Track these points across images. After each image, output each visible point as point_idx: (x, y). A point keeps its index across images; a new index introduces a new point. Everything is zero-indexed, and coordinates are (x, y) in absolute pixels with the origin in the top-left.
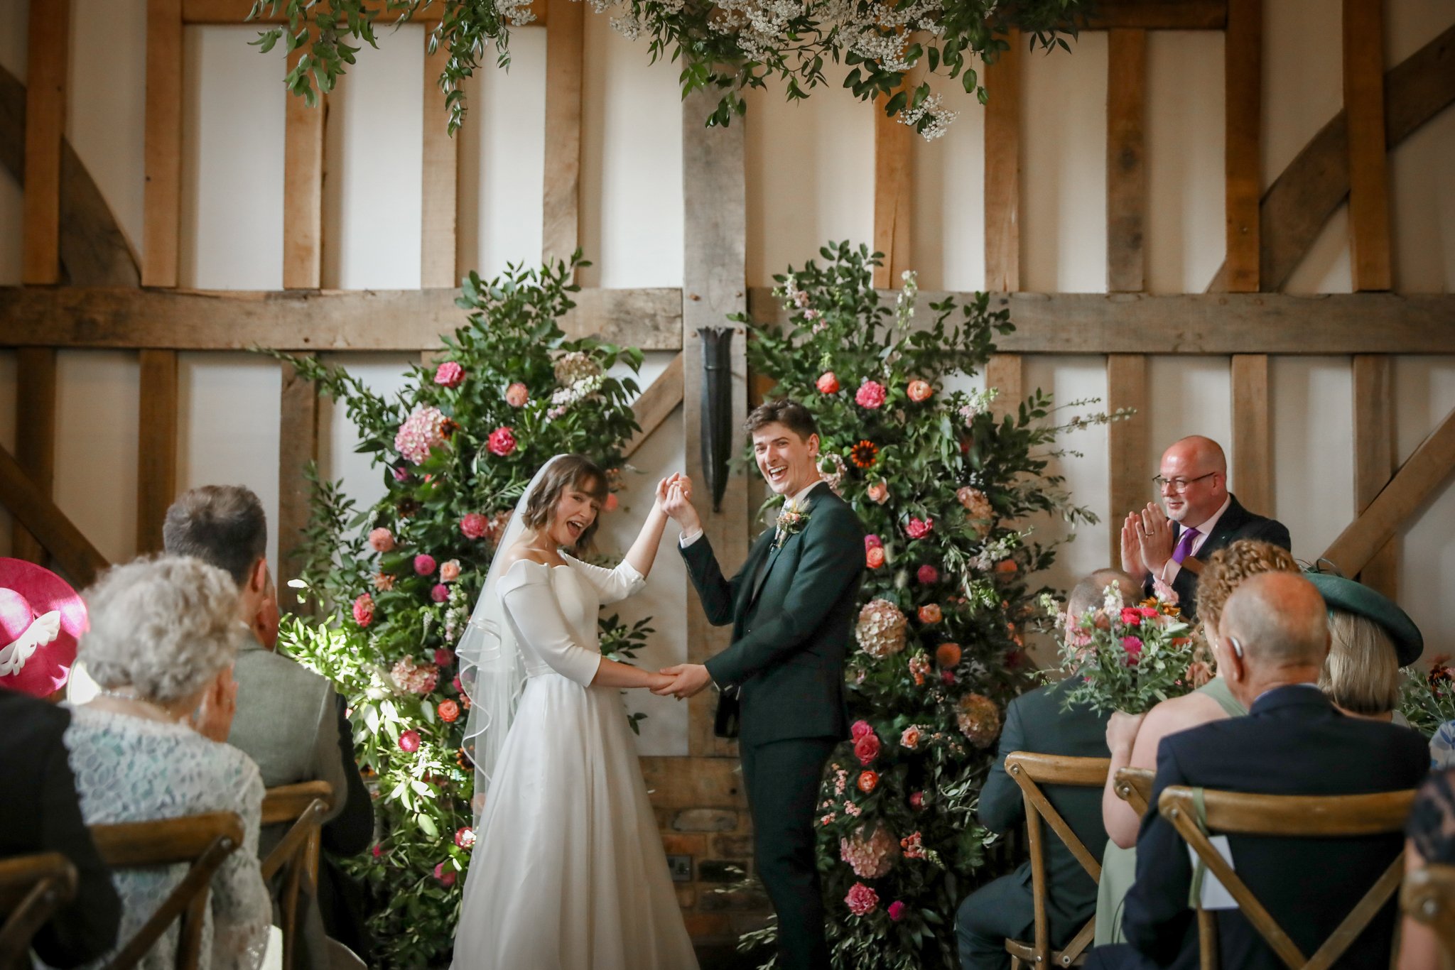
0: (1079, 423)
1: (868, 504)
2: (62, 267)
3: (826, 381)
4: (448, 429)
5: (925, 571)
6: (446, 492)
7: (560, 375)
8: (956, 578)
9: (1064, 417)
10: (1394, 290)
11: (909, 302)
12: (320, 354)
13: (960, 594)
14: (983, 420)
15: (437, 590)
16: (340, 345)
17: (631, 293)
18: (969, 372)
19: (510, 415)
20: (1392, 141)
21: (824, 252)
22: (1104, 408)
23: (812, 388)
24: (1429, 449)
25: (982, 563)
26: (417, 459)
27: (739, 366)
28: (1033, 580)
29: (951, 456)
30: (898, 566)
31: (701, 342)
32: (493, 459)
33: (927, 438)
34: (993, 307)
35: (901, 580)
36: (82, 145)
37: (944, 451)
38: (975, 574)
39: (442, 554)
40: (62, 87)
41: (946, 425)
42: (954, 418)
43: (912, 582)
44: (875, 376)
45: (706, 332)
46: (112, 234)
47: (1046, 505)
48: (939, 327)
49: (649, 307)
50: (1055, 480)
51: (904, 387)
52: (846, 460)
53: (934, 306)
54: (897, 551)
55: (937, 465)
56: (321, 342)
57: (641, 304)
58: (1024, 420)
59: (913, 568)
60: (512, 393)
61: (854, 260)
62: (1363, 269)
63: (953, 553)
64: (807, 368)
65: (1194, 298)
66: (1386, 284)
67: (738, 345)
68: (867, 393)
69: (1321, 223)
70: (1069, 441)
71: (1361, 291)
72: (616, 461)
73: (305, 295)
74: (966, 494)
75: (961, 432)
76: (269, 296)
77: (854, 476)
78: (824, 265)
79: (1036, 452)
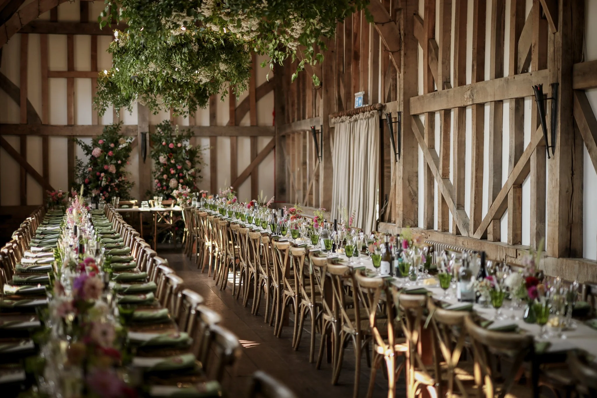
0: (205, 149)
1: (171, 163)
2: (27, 120)
3: (164, 143)
4: (102, 152)
5: (181, 174)
6: (102, 162)
7: (120, 142)
8: (185, 175)
9: (202, 148)
10: (257, 125)
11: (177, 130)
12: (74, 136)
13: (186, 178)
14: (190, 150)
15: (100, 178)
16: (78, 134)
17: (128, 126)
18: (187, 141)
19: (112, 149)
20: (257, 100)
21: (163, 122)
22: (209, 146)
23: (161, 144)
24: (262, 152)
25: (190, 172)
26: (96, 156)
27: (148, 138)
28: (198, 175)
29: (185, 156)
30: (176, 174)
31: (141, 134)
32: (109, 157)
33: (181, 153)
34: (191, 131)
35: (177, 176)
36: (30, 99)
37: (184, 155)
38: (189, 175)
39: (101, 172)
40: (26, 89)
41: (184, 151)
42: (185, 149)
43: (179, 176)
44: (172, 142)
45: (142, 133)
46: (36, 115)
47: (200, 163)
48: (182, 134)
49: (132, 128)
50: (202, 159)
51: (177, 144)
52: (167, 156)
53: (181, 131)
54: (176, 171)
55: (182, 157)
56: (74, 134)
57: (130, 128)
58: (196, 149)
59: (179, 174)
60: (112, 145)
61: (168, 122)
62: (252, 122)
63: (185, 171)
64: (160, 141)
65: (224, 127)
66: (255, 124)
67: (148, 135)
68: (171, 146)
69: (244, 114)
70: (204, 152)
71: (252, 126)
72: (128, 156)
73: (71, 126)
74: (187, 162)
75: (186, 151)
76: (65, 126)
77: (169, 159)
78: (163, 124)
79: (198, 155)
